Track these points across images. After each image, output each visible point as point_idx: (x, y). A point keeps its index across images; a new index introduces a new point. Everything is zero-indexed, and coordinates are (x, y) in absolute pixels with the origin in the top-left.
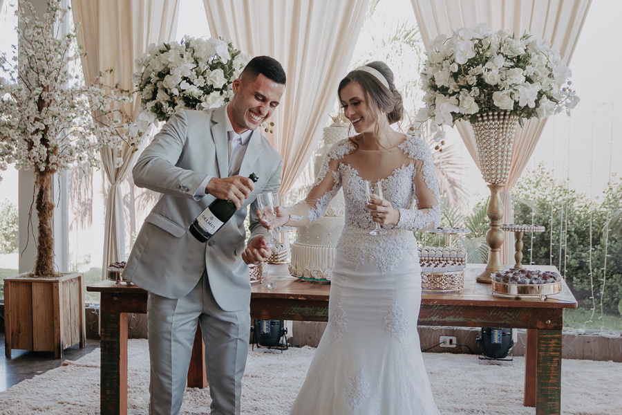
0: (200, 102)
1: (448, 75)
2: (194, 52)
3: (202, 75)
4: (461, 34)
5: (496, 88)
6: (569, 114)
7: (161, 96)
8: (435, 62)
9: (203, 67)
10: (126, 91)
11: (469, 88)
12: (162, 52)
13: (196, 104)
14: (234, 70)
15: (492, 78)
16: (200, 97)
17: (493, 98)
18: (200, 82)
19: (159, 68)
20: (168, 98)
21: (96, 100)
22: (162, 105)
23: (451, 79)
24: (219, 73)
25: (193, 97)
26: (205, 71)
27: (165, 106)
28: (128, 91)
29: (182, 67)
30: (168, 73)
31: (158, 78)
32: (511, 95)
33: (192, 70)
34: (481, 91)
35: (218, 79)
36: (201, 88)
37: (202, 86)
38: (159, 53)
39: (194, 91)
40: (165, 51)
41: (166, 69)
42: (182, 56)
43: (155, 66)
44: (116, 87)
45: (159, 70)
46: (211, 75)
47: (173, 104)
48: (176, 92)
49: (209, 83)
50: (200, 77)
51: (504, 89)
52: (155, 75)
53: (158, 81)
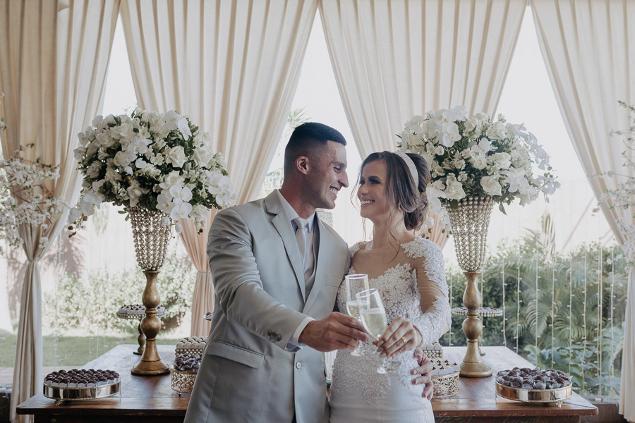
0: (158, 183)
1: (433, 157)
2: (149, 127)
3: (160, 152)
4: (444, 116)
5: (485, 172)
6: (547, 200)
7: (111, 175)
8: (414, 144)
9: (161, 143)
10: (47, 166)
11: (457, 172)
12: (111, 125)
13: (153, 185)
14: (195, 148)
15: (480, 162)
16: (157, 177)
17: (481, 183)
18: (158, 160)
19: (109, 144)
20: (119, 178)
21: (19, 176)
22: (111, 186)
23: (435, 162)
24: (179, 150)
25: (149, 177)
26: (164, 148)
27: (117, 186)
28: (50, 166)
29: (137, 143)
30: (119, 148)
31: (107, 155)
32: (500, 180)
33: (148, 146)
34: (469, 176)
35: (178, 157)
36: (158, 167)
37: (160, 164)
38: (107, 127)
39: (152, 170)
40: (115, 125)
41: (116, 145)
42: (136, 130)
43: (104, 141)
44: (38, 161)
45: (109, 146)
46: (170, 153)
47: (125, 183)
48: (129, 171)
49: (168, 162)
50: (158, 154)
51: (493, 174)
52: (104, 151)
53: (106, 158)
